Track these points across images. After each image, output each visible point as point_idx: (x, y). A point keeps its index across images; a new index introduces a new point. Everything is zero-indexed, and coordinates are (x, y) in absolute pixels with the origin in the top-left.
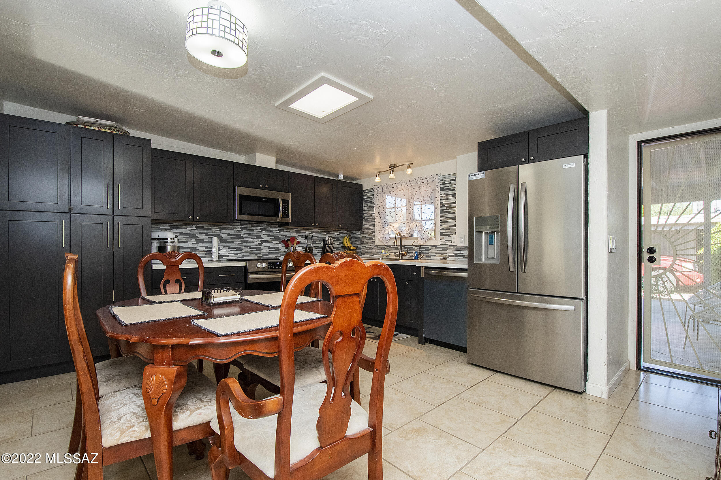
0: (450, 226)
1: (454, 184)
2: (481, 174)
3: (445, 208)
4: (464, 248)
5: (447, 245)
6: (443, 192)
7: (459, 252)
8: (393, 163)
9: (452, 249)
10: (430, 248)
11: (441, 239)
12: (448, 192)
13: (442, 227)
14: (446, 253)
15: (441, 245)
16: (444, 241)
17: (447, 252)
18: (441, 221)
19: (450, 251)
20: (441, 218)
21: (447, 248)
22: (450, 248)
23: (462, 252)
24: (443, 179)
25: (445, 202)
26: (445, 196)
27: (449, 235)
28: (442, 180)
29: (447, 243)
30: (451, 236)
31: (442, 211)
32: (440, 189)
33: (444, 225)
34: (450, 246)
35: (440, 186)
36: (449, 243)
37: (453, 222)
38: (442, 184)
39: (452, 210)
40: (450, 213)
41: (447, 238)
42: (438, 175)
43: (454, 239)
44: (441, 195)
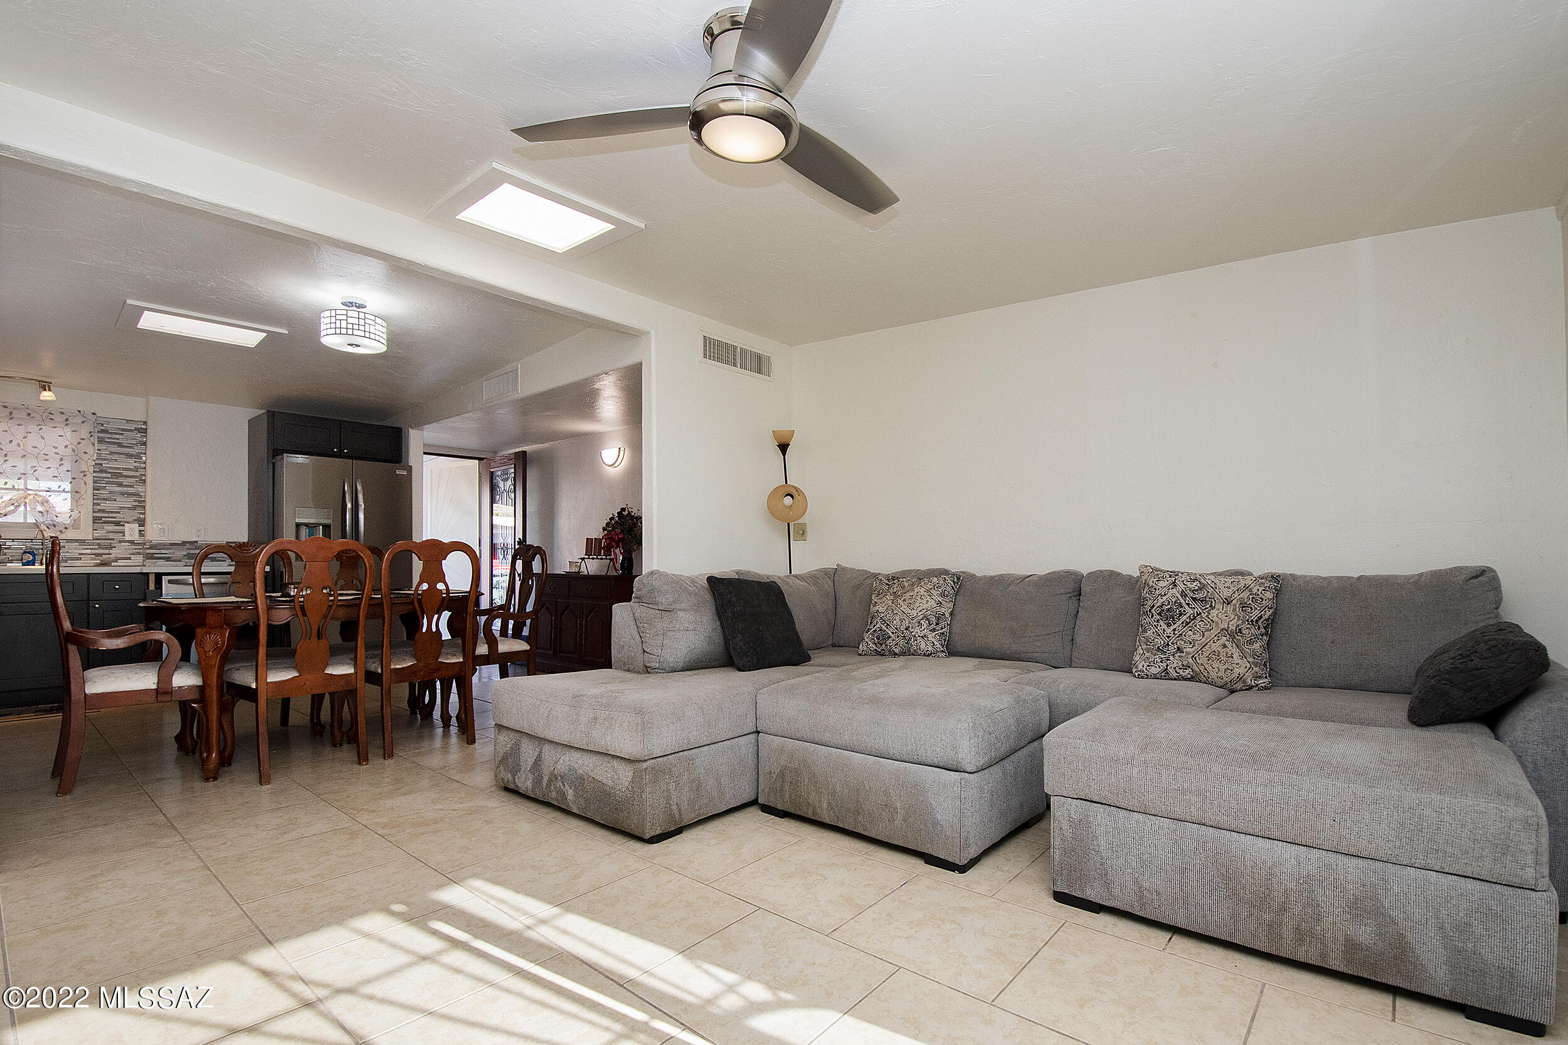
0: (120, 508)
1: (131, 438)
2: (307, 459)
3: (109, 475)
4: (168, 545)
5: (113, 539)
6: (104, 447)
7: (157, 551)
9: (126, 547)
11: (97, 530)
12: (115, 448)
13: (98, 507)
14: (110, 554)
15: (95, 539)
16: (105, 532)
17: (111, 551)
18: (94, 497)
19: (120, 550)
20: (95, 492)
21: (112, 545)
22: (119, 545)
23: (162, 551)
24: (103, 423)
25: (106, 464)
26: (107, 454)
27: (118, 524)
28: (101, 426)
29: (112, 536)
30: (124, 525)
31: (97, 480)
32: (96, 440)
33: (105, 505)
34: (120, 542)
35: (96, 435)
36: (118, 537)
37: (130, 502)
38: (102, 431)
39: (125, 481)
40: (121, 485)
41: (111, 528)
42: (94, 414)
43: (131, 531)
44: (98, 450)
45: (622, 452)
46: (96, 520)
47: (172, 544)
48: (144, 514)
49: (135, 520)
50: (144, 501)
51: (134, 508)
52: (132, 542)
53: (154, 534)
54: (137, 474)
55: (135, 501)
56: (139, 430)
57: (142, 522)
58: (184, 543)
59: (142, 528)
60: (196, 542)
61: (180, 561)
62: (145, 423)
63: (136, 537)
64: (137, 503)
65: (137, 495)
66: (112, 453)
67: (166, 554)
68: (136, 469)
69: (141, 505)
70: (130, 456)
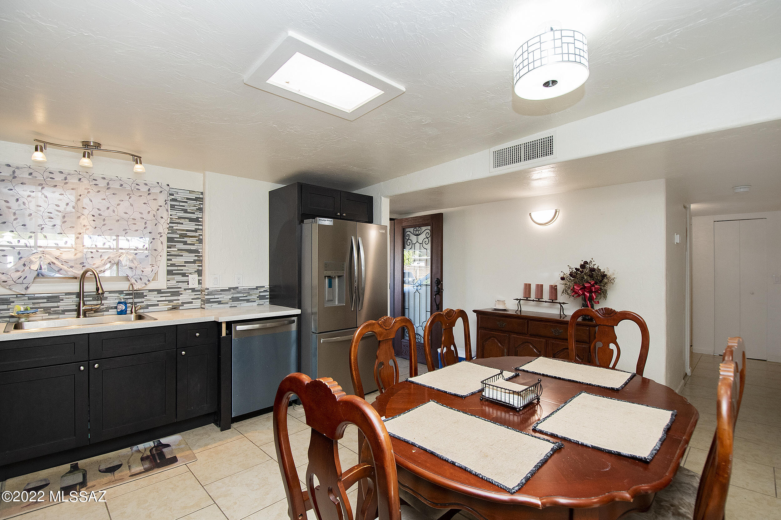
0: (186, 262)
1: (193, 205)
2: (330, 221)
3: (178, 236)
4: (219, 292)
5: (181, 288)
6: (174, 212)
7: (213, 297)
8: (92, 140)
9: (190, 294)
10: (145, 294)
11: (169, 281)
12: (182, 214)
13: (171, 262)
14: (179, 300)
15: (168, 288)
16: (176, 282)
17: (179, 298)
18: (168, 254)
19: (185, 297)
20: (168, 249)
21: (180, 293)
22: (185, 292)
23: (216, 296)
24: (173, 193)
25: (176, 227)
26: (177, 219)
27: (184, 275)
28: (173, 195)
29: (180, 285)
30: (188, 276)
31: (170, 240)
32: (169, 206)
33: (175, 260)
34: (185, 289)
35: (169, 203)
36: (184, 286)
37: (191, 257)
38: (173, 200)
39: (189, 240)
40: (185, 243)
41: (180, 278)
42: (168, 185)
43: (193, 280)
44: (171, 215)
45: (558, 213)
46: (170, 273)
47: (222, 290)
48: (201, 266)
49: (195, 272)
50: (202, 256)
51: (194, 262)
52: (193, 290)
53: (209, 283)
54: (197, 234)
55: (196, 256)
56: (196, 199)
57: (199, 273)
58: (230, 289)
59: (200, 278)
60: (237, 288)
61: (227, 303)
62: (202, 193)
63: (196, 286)
64: (196, 258)
65: (196, 251)
66: (180, 218)
67: (218, 298)
68: (196, 231)
69: (199, 260)
70: (191, 220)
